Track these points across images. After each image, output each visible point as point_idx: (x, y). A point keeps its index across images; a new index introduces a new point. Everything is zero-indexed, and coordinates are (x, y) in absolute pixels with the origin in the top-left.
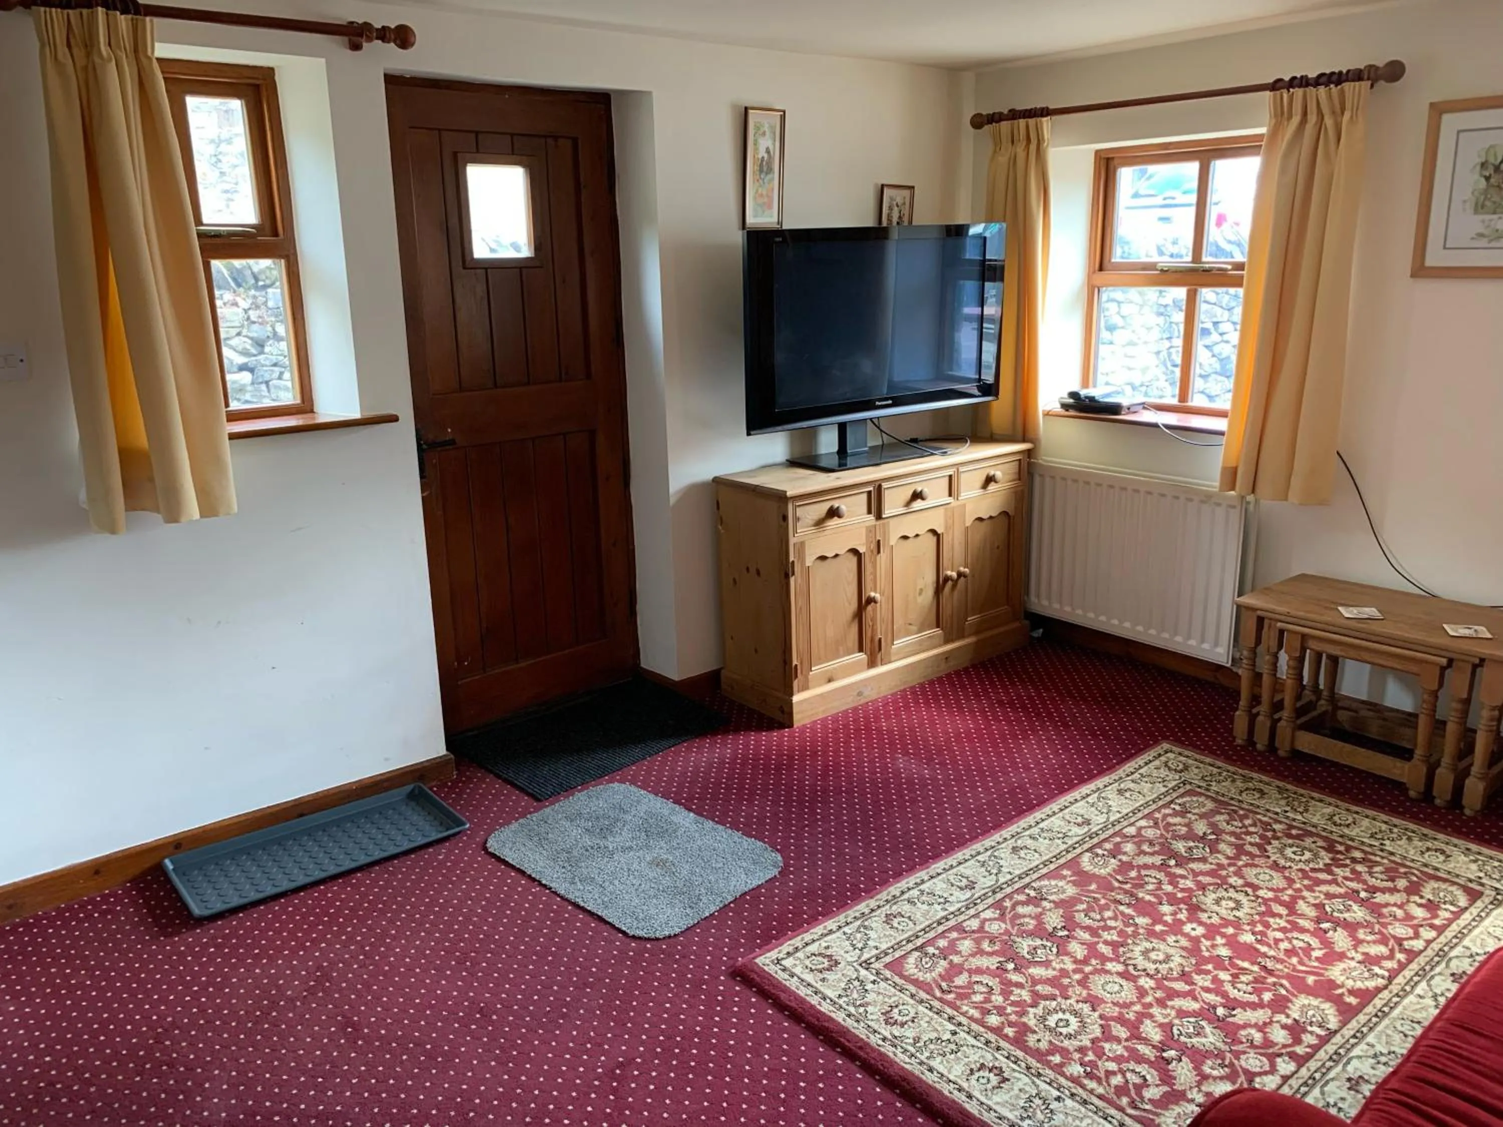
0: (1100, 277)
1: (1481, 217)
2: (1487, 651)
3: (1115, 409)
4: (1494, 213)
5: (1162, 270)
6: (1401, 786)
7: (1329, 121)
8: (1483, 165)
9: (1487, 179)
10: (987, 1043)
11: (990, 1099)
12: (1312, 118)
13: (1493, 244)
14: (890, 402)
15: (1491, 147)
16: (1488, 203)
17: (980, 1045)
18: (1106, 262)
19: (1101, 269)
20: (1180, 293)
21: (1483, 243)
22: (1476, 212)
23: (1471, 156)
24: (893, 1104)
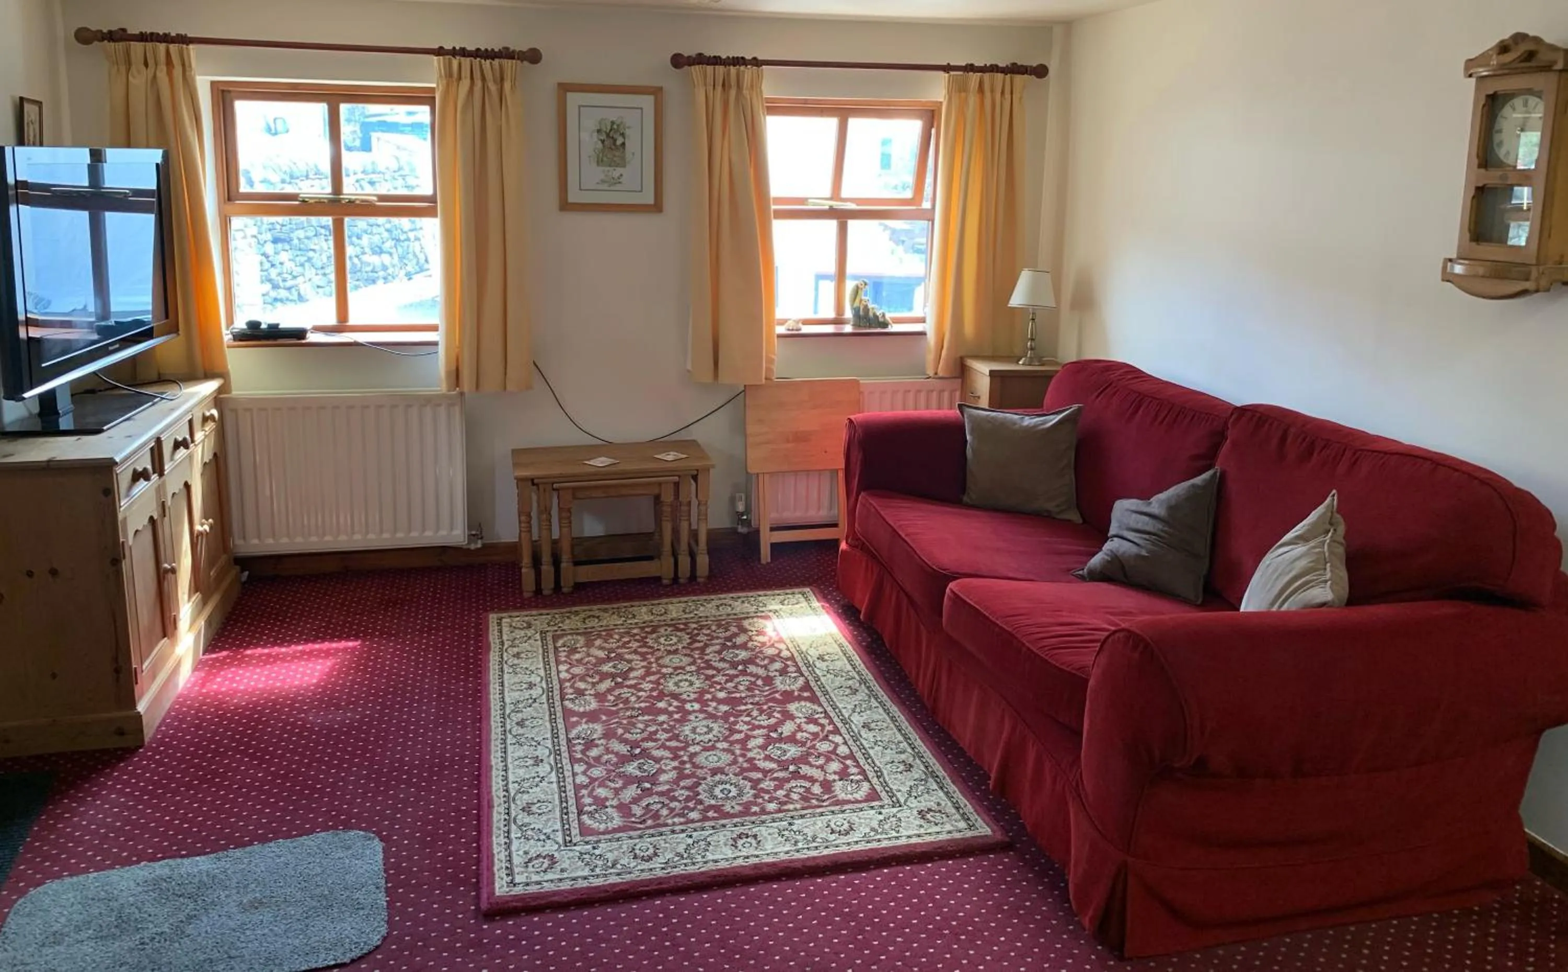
0: (229, 207)
1: (601, 168)
2: (699, 464)
3: (299, 334)
4: (610, 166)
5: (304, 201)
6: (658, 579)
7: (493, 87)
8: (599, 131)
9: (603, 141)
10: (713, 827)
11: (766, 850)
12: (479, 84)
13: (612, 188)
14: (117, 346)
15: (602, 119)
16: (605, 159)
17: (711, 832)
18: (232, 194)
19: (229, 199)
20: (328, 221)
21: (605, 187)
22: (598, 164)
23: (590, 124)
24: (726, 895)
